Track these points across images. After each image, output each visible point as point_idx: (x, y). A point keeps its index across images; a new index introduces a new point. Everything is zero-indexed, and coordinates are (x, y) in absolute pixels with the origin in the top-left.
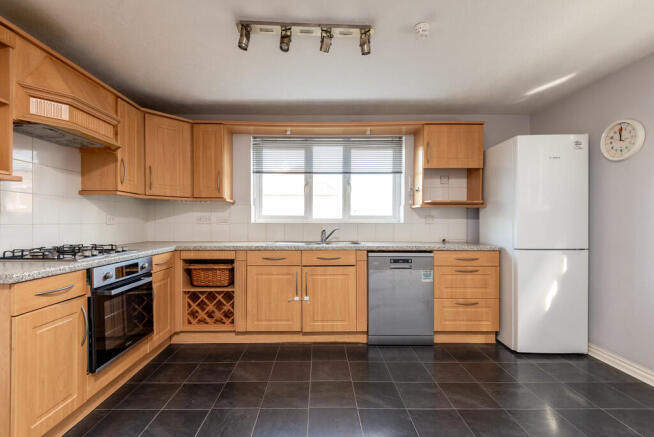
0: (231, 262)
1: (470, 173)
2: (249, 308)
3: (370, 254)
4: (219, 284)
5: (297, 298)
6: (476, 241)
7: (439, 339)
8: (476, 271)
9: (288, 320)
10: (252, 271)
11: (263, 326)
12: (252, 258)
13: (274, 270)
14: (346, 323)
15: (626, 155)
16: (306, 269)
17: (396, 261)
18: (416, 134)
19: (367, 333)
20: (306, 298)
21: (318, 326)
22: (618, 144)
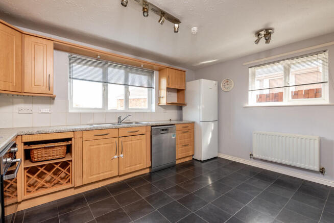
0: (70, 140)
1: (178, 91)
2: (85, 169)
3: (152, 128)
4: (57, 157)
5: (116, 157)
6: (181, 120)
7: (178, 162)
8: (187, 132)
9: (111, 171)
10: (87, 144)
11: (94, 178)
12: (86, 136)
13: (101, 141)
14: (142, 165)
15: (229, 90)
16: (121, 139)
17: (163, 130)
18: (160, 70)
19: (151, 167)
20: (122, 155)
21: (128, 170)
22: (226, 86)
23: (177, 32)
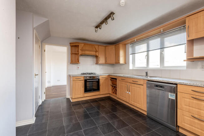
0: (116, 79)
17: (157, 86)
20: (130, 93)
23: (114, 19)
